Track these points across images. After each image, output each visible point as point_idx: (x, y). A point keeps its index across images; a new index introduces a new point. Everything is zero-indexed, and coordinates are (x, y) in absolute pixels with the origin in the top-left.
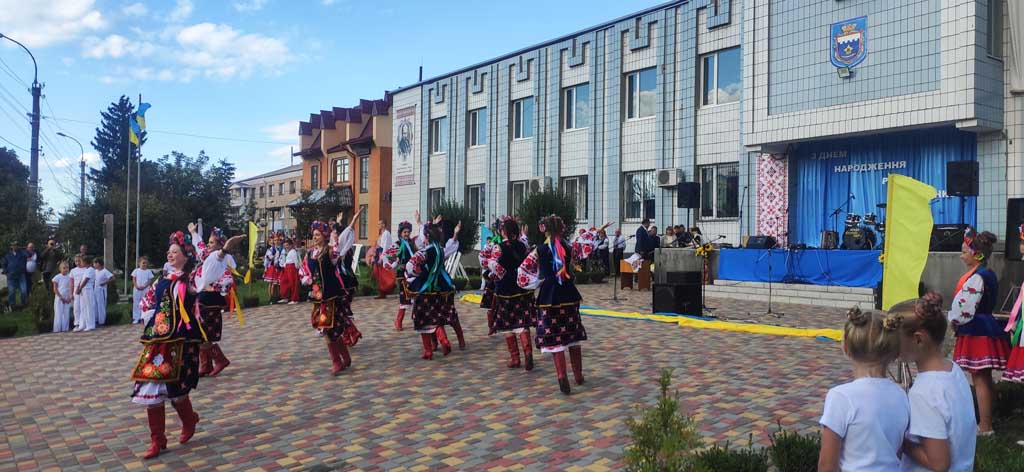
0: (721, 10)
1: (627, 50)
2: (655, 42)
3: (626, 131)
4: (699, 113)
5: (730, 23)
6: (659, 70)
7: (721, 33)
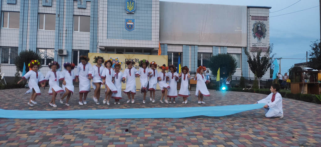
0: (82, 4)
1: (40, 5)
2: (54, 6)
3: (39, 33)
4: (73, 33)
5: (86, 8)
6: (57, 16)
7: (82, 10)
